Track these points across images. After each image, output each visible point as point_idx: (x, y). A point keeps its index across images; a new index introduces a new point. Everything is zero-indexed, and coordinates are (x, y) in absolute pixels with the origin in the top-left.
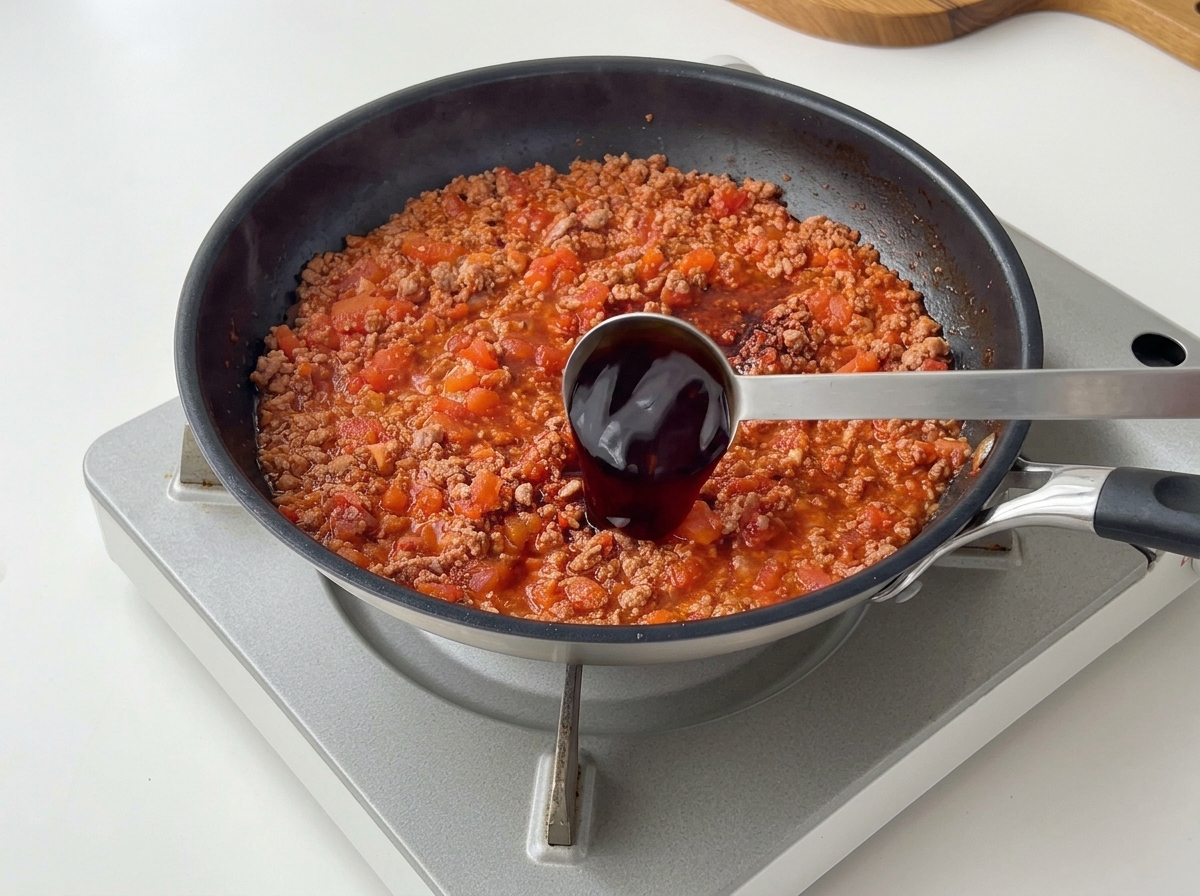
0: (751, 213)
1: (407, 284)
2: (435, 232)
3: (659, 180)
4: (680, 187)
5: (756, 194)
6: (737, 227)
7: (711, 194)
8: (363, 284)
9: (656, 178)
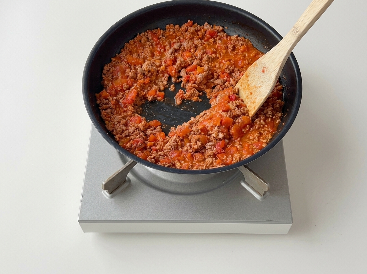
0: (217, 36)
1: (131, 74)
2: (135, 55)
3: (192, 30)
4: (197, 31)
5: (218, 31)
6: (214, 42)
7: (205, 32)
8: (119, 74)
9: (190, 29)
